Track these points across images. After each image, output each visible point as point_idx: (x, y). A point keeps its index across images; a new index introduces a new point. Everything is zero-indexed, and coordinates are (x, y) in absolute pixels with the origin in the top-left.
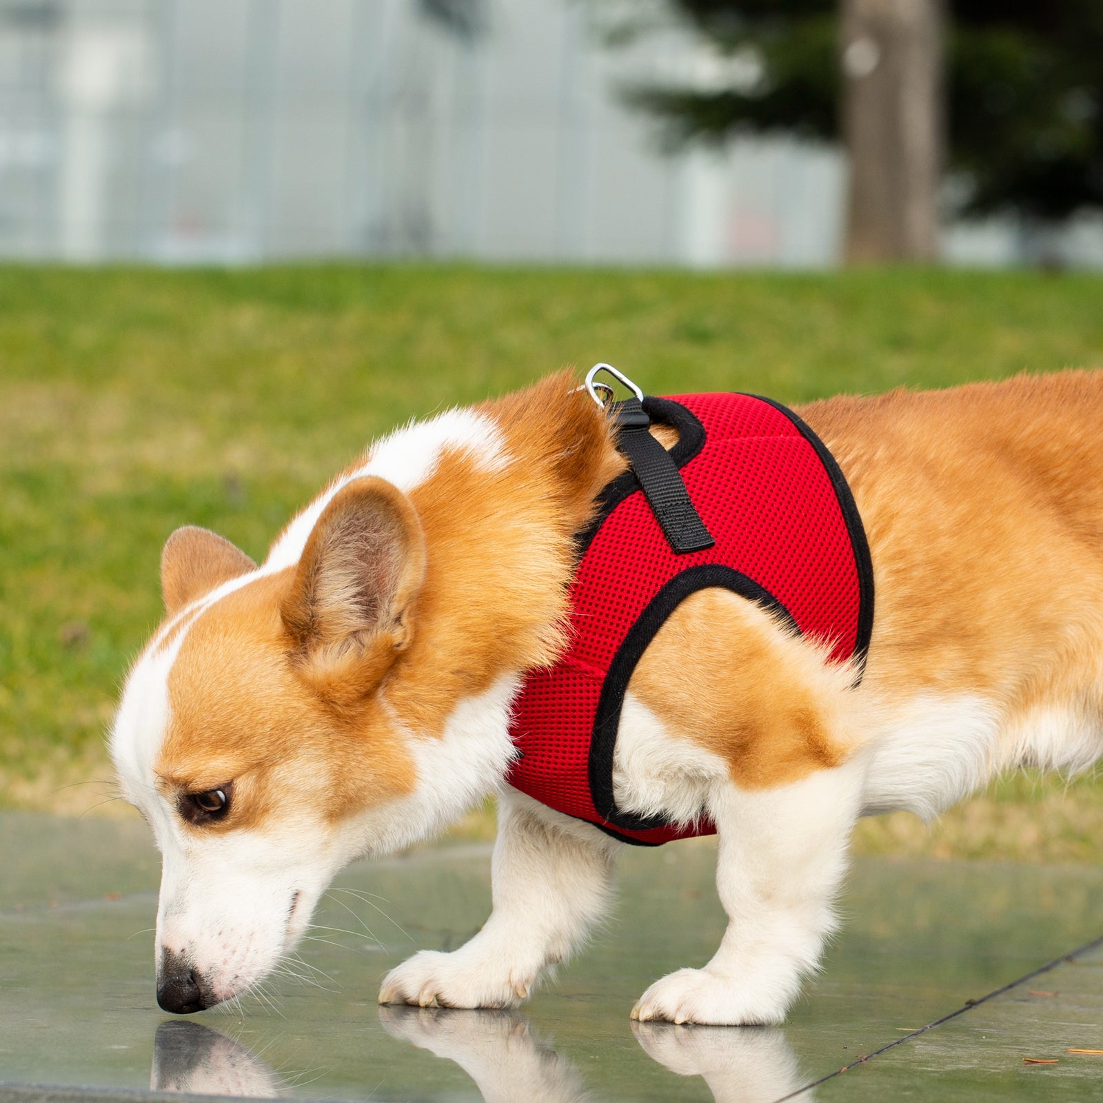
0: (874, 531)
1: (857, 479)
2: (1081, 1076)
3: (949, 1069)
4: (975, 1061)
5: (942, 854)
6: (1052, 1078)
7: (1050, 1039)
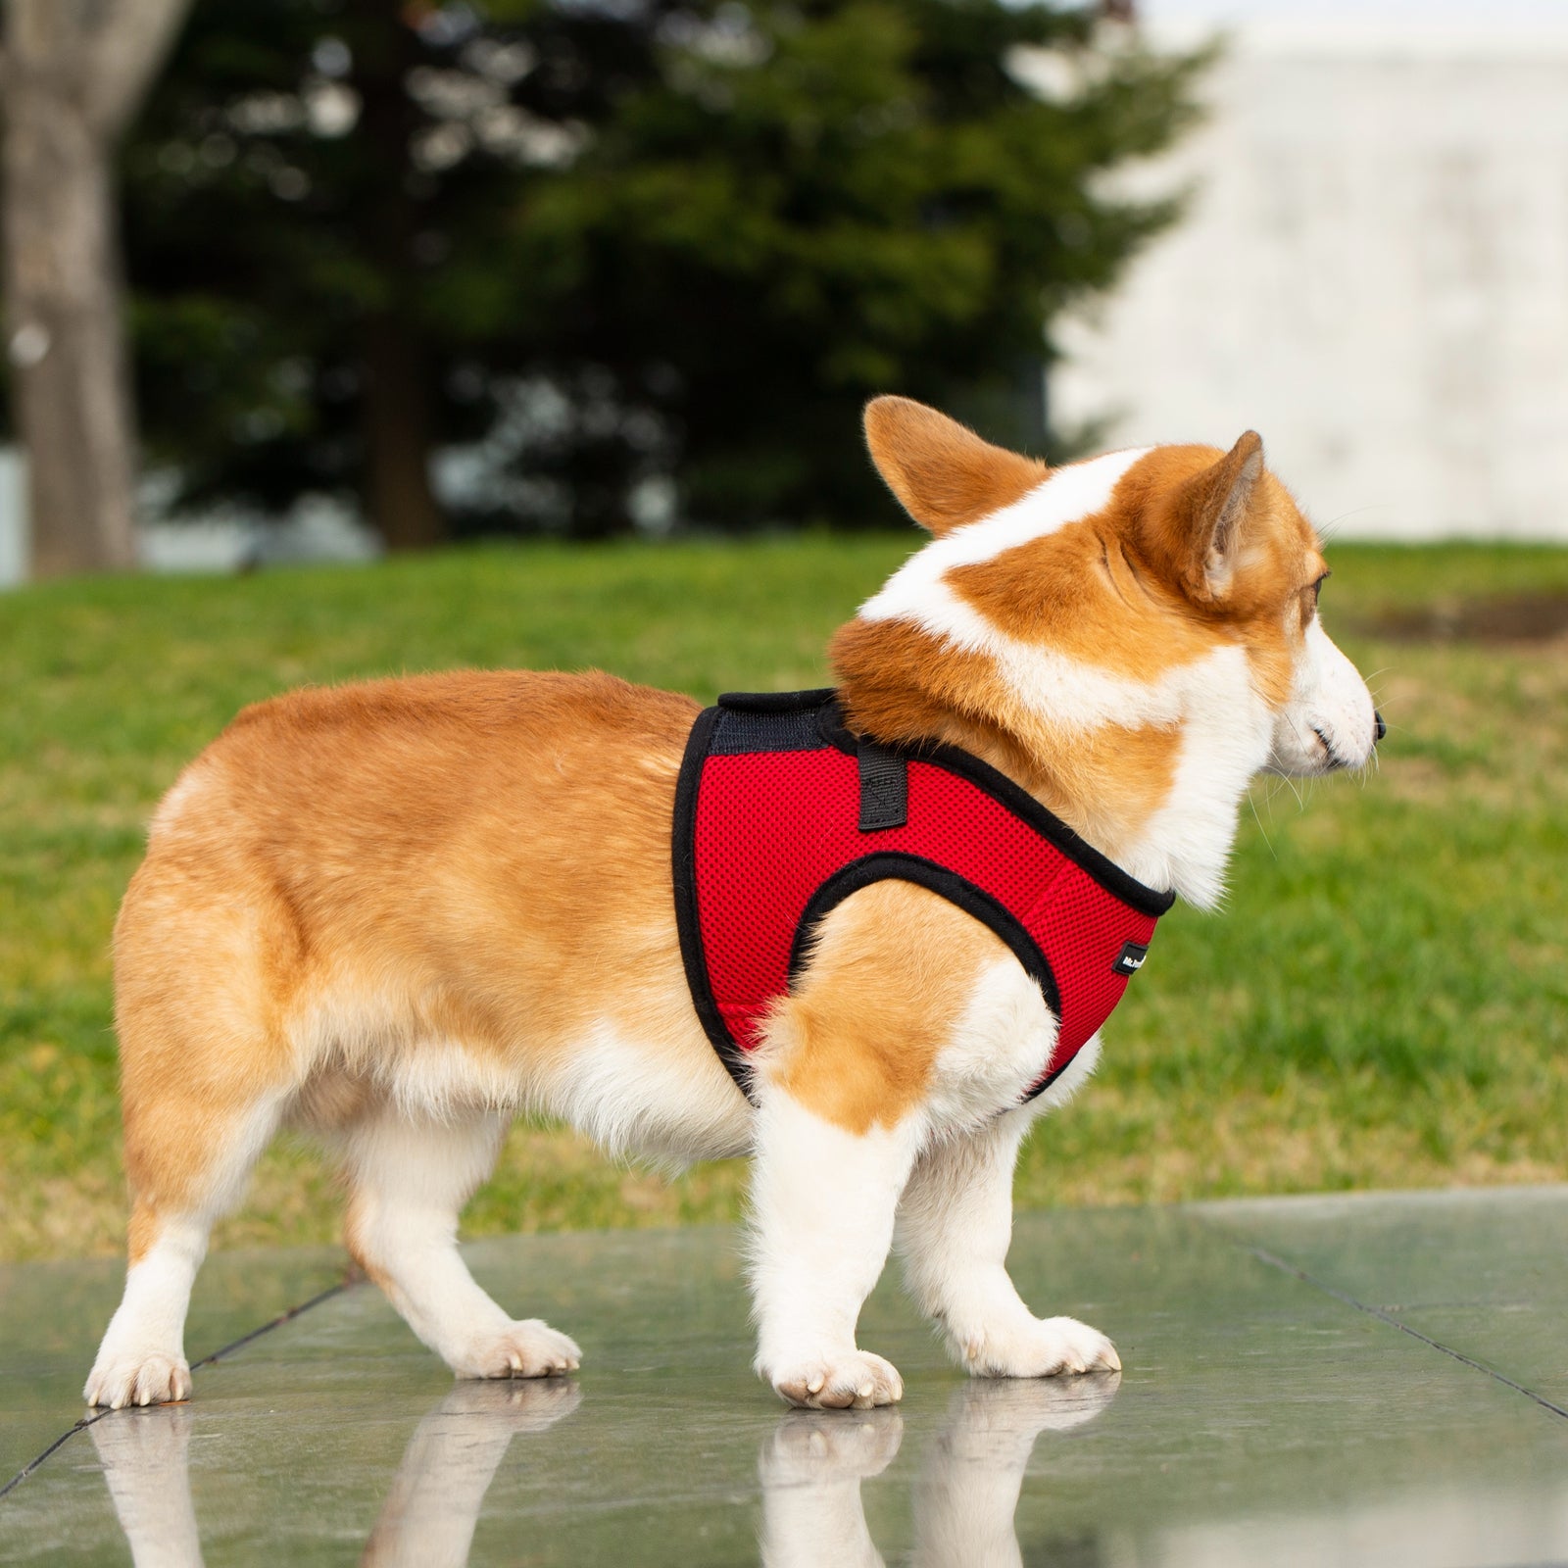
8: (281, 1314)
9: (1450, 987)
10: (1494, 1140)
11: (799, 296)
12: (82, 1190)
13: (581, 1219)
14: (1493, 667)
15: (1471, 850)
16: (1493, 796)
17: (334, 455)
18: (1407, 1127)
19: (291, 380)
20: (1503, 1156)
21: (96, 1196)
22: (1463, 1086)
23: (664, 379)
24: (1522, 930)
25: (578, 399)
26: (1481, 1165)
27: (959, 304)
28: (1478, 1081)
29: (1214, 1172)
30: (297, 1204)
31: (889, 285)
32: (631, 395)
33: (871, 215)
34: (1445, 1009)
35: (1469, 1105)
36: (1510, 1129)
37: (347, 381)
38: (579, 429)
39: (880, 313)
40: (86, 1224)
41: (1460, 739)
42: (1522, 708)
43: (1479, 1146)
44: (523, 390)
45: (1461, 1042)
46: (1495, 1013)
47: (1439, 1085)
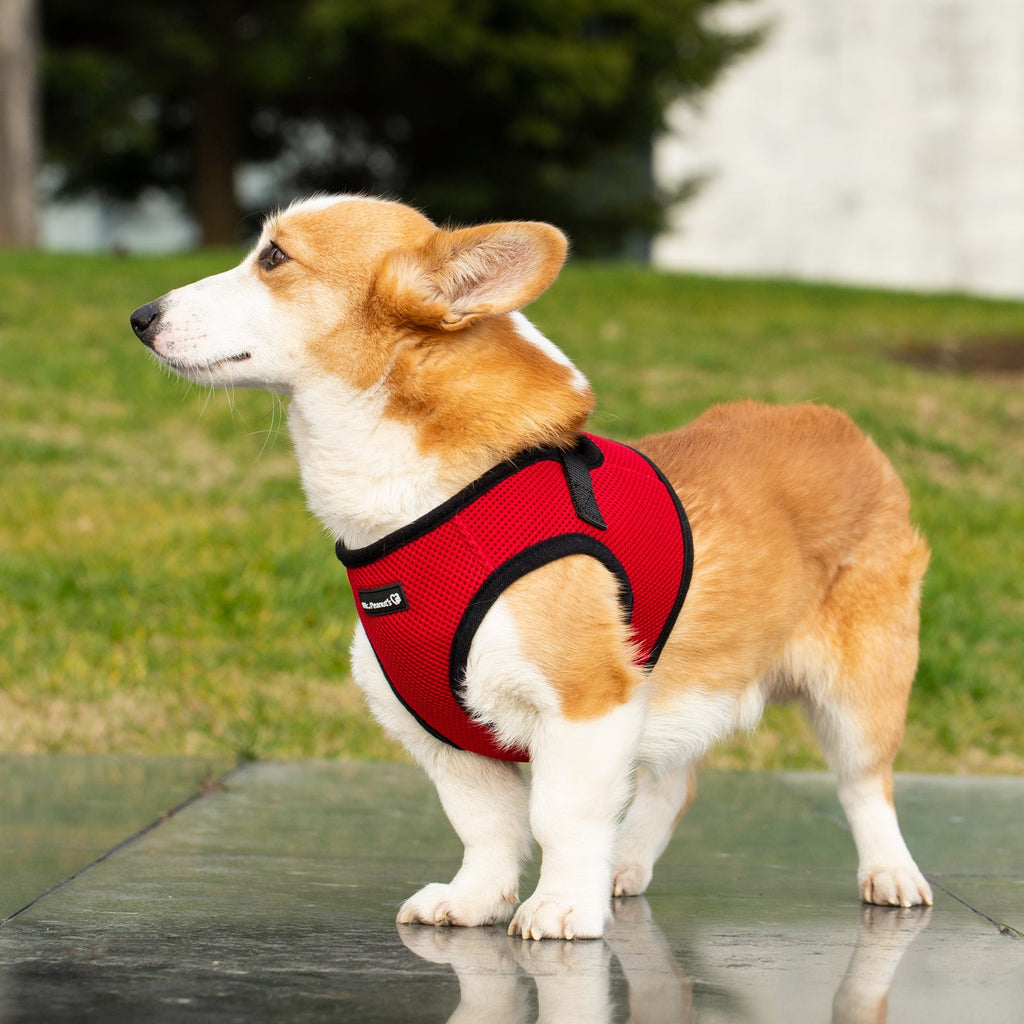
0: (699, 562)
1: (696, 523)
2: (122, 964)
3: (18, 962)
4: (39, 953)
5: (29, 748)
6: (100, 968)
7: (100, 928)
8: (163, 813)
9: (961, 626)
10: (988, 739)
11: (495, 80)
12: (15, 701)
13: (356, 748)
14: (987, 391)
15: (977, 529)
16: (989, 489)
17: (170, 164)
18: (926, 725)
19: (145, 112)
20: (994, 751)
21: (23, 705)
22: (966, 699)
23: (400, 127)
24: (1009, 589)
25: (340, 136)
26: (977, 756)
27: (606, 94)
28: (978, 695)
29: (792, 748)
30: (161, 722)
31: (559, 78)
32: (376, 137)
33: (549, 28)
34: (957, 642)
35: (970, 711)
36: (1000, 731)
37: (184, 114)
38: (339, 160)
39: (551, 96)
40: (17, 725)
41: (966, 444)
42: (1008, 425)
43: (977, 743)
44: (304, 129)
45: (969, 668)
46: (988, 647)
47: (949, 695)
